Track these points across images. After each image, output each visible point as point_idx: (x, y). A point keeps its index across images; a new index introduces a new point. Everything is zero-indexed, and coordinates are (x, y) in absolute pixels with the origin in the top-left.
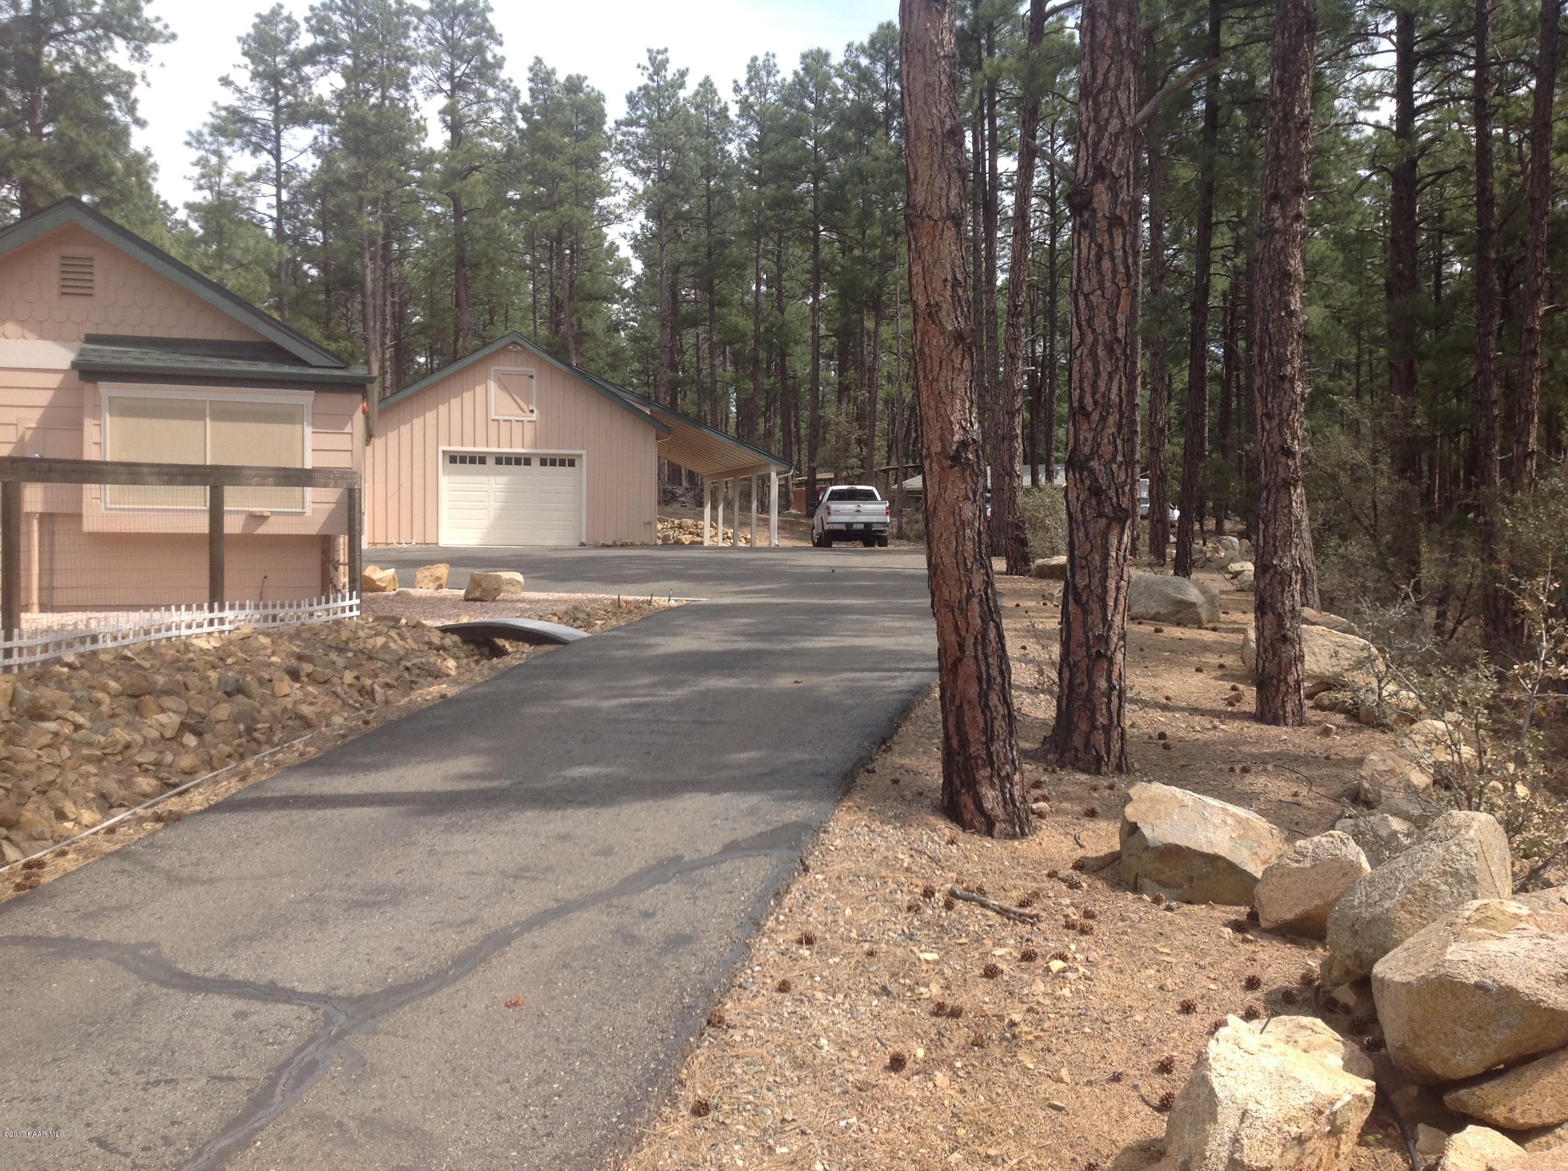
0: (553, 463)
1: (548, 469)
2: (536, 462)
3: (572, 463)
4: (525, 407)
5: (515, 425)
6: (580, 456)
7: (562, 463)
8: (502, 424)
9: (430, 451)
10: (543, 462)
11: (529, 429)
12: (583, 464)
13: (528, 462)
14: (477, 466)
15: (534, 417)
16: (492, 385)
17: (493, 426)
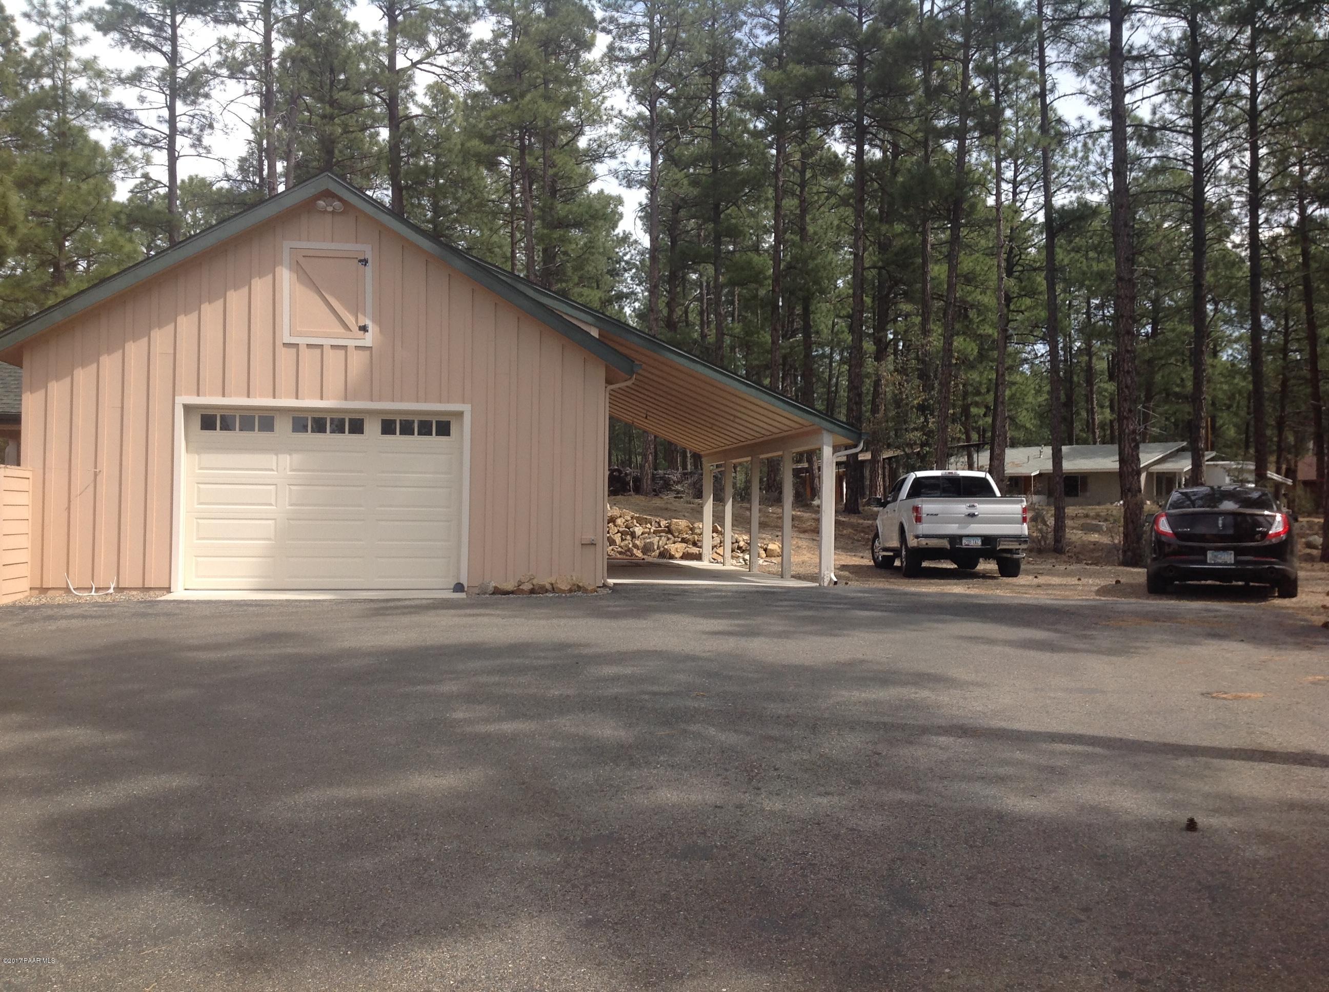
0: (407, 429)
1: (398, 439)
2: (373, 428)
3: (444, 429)
4: (349, 319)
5: (330, 354)
6: (460, 414)
7: (425, 429)
8: (305, 353)
9: (158, 407)
10: (388, 428)
11: (357, 361)
12: (464, 431)
13: (357, 427)
14: (256, 436)
15: (368, 340)
16: (285, 276)
17: (285, 357)
